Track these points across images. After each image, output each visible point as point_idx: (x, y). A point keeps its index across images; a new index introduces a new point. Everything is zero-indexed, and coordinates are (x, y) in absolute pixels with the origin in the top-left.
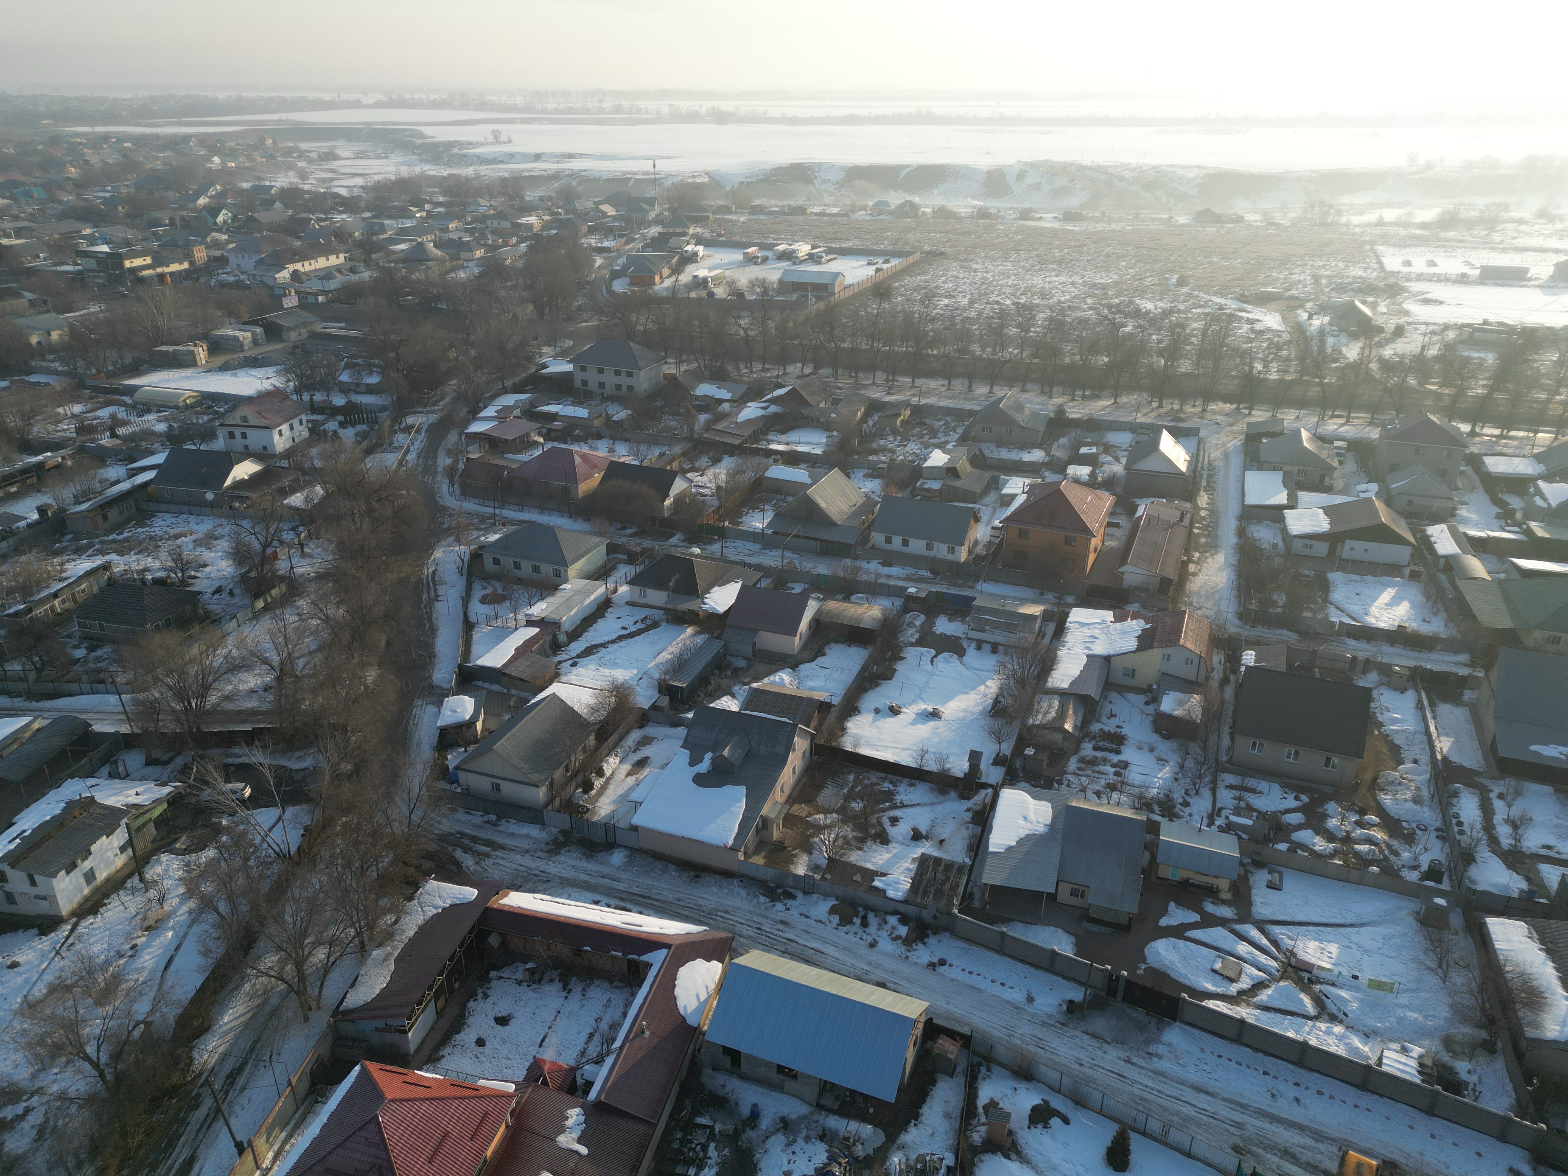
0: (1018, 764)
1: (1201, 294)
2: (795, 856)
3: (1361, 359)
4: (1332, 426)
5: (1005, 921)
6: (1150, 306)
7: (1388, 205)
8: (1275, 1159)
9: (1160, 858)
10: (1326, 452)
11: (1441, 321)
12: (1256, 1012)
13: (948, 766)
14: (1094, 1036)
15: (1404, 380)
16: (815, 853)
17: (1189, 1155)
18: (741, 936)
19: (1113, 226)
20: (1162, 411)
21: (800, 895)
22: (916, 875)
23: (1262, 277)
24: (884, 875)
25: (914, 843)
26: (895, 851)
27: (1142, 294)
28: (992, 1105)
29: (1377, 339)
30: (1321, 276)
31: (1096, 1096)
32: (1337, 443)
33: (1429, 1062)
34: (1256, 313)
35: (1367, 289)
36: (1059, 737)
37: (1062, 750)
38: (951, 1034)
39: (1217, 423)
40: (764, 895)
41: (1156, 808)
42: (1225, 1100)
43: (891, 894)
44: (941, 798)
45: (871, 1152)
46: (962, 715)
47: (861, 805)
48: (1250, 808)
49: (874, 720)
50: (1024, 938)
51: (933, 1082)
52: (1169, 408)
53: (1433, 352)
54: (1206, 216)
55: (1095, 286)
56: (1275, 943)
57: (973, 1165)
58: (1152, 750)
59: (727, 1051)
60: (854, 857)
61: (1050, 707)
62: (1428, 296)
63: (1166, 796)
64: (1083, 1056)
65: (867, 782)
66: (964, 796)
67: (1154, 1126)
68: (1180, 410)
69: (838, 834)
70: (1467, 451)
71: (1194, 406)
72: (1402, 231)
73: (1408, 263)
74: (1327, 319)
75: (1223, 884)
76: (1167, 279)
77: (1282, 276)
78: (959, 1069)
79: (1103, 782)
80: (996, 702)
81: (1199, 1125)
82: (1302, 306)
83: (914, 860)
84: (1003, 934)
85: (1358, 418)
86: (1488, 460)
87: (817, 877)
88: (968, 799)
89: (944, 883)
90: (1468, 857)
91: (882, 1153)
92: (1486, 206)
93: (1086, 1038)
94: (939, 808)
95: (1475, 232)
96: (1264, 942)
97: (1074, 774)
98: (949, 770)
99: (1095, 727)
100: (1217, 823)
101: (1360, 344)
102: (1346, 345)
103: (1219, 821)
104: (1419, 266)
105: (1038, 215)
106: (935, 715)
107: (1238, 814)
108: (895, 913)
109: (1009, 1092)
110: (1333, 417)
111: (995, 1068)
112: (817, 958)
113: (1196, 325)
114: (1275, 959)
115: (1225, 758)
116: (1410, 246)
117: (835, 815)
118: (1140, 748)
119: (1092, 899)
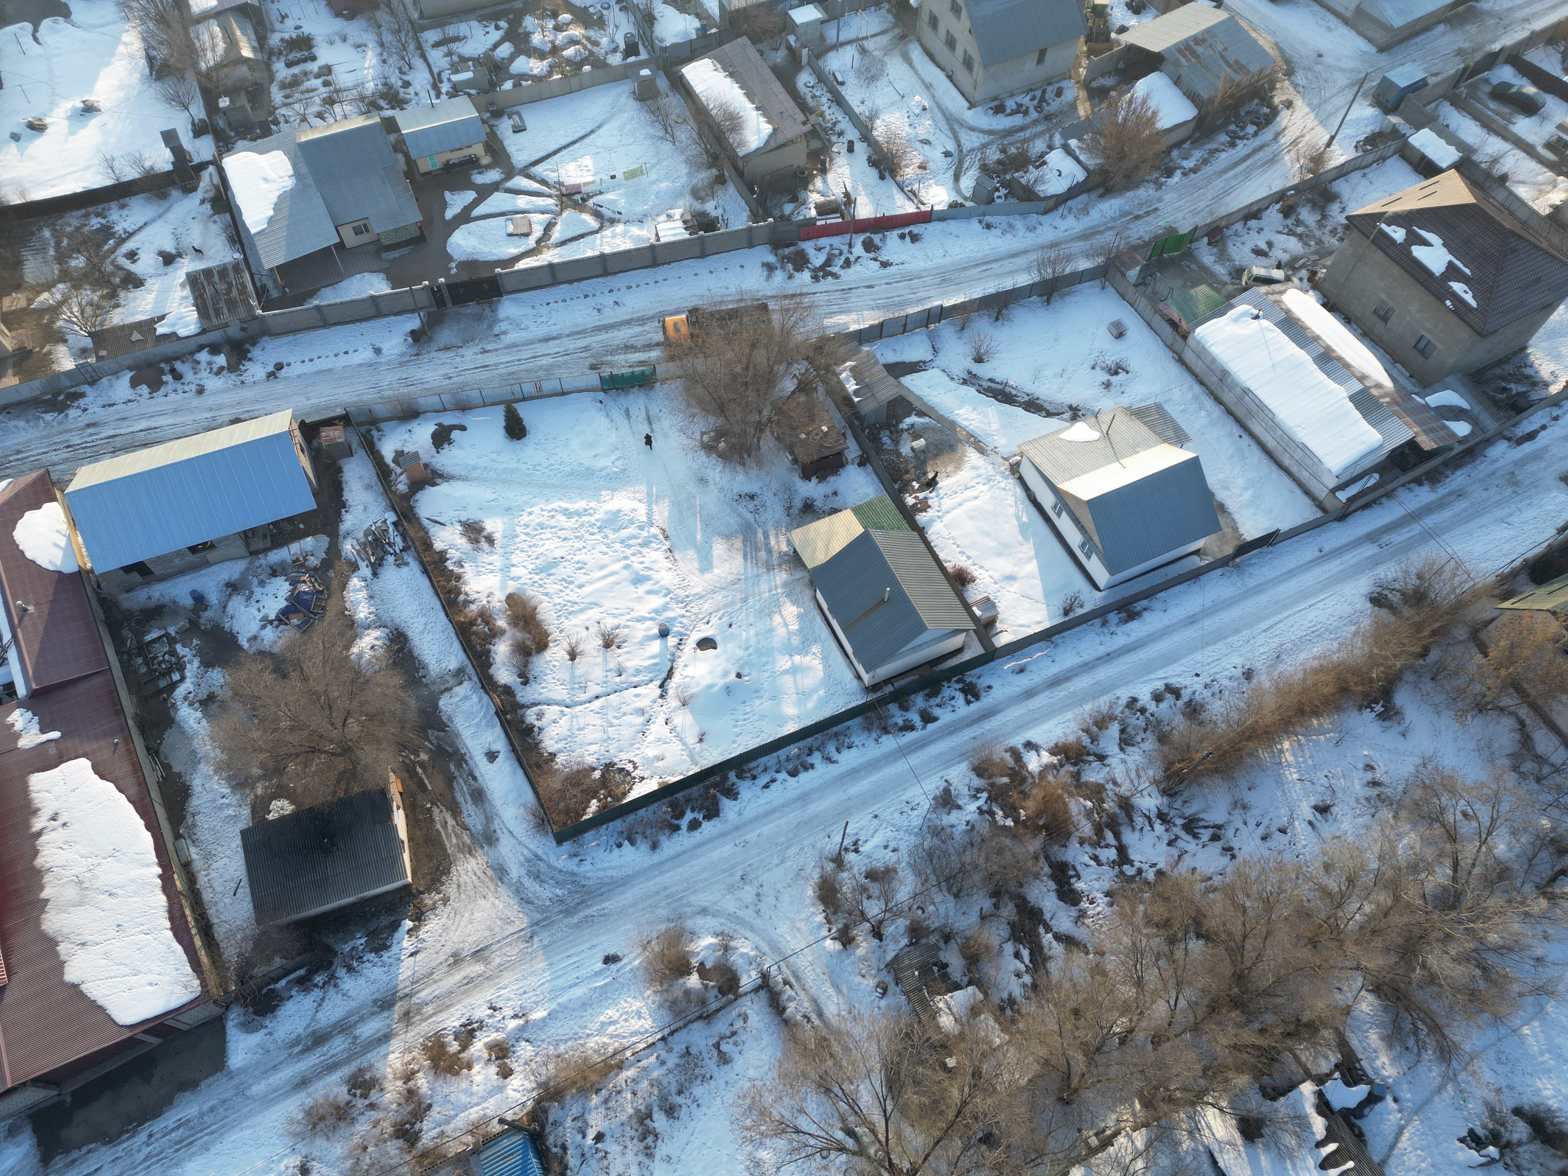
0: (221, 123)
2: (49, 353)
5: (312, 294)
8: (622, 357)
9: (413, 154)
12: (557, 250)
13: (147, 164)
14: (447, 349)
16: (70, 338)
17: (563, 393)
18: (54, 465)
21: (86, 388)
22: (195, 299)
24: (162, 318)
25: (170, 268)
26: (156, 287)
28: (399, 455)
31: (475, 394)
33: (689, 217)
36: (243, 70)
37: (255, 84)
38: (329, 422)
40: (46, 412)
41: (382, 103)
42: (568, 336)
43: (183, 332)
44: (165, 204)
45: (324, 556)
46: (121, 94)
47: (82, 258)
48: (464, 59)
49: (22, 151)
50: (338, 300)
51: (340, 470)
56: (543, 182)
57: (412, 508)
58: (344, 39)
59: (128, 569)
60: (117, 318)
61: (212, 38)
63: (385, 84)
64: (447, 370)
65: (69, 229)
66: (189, 189)
67: (529, 388)
69: (80, 305)
75: (478, 150)
78: (354, 445)
79: (318, 100)
80: (150, 59)
81: (559, 367)
83: (182, 285)
84: (318, 308)
87: (92, 360)
88: (195, 189)
89: (229, 291)
90: (648, 19)
91: (334, 550)
93: (441, 354)
94: (171, 216)
96: (535, 186)
97: (285, 105)
98: (152, 168)
99: (274, 40)
100: (444, 90)
103: (445, 87)
106: (89, 109)
107: (457, 72)
108: (200, 348)
109: (406, 436)
111: (383, 425)
112: (152, 436)
114: (550, 196)
115: (416, 16)
117: (61, 286)
118: (332, 43)
119: (378, 227)
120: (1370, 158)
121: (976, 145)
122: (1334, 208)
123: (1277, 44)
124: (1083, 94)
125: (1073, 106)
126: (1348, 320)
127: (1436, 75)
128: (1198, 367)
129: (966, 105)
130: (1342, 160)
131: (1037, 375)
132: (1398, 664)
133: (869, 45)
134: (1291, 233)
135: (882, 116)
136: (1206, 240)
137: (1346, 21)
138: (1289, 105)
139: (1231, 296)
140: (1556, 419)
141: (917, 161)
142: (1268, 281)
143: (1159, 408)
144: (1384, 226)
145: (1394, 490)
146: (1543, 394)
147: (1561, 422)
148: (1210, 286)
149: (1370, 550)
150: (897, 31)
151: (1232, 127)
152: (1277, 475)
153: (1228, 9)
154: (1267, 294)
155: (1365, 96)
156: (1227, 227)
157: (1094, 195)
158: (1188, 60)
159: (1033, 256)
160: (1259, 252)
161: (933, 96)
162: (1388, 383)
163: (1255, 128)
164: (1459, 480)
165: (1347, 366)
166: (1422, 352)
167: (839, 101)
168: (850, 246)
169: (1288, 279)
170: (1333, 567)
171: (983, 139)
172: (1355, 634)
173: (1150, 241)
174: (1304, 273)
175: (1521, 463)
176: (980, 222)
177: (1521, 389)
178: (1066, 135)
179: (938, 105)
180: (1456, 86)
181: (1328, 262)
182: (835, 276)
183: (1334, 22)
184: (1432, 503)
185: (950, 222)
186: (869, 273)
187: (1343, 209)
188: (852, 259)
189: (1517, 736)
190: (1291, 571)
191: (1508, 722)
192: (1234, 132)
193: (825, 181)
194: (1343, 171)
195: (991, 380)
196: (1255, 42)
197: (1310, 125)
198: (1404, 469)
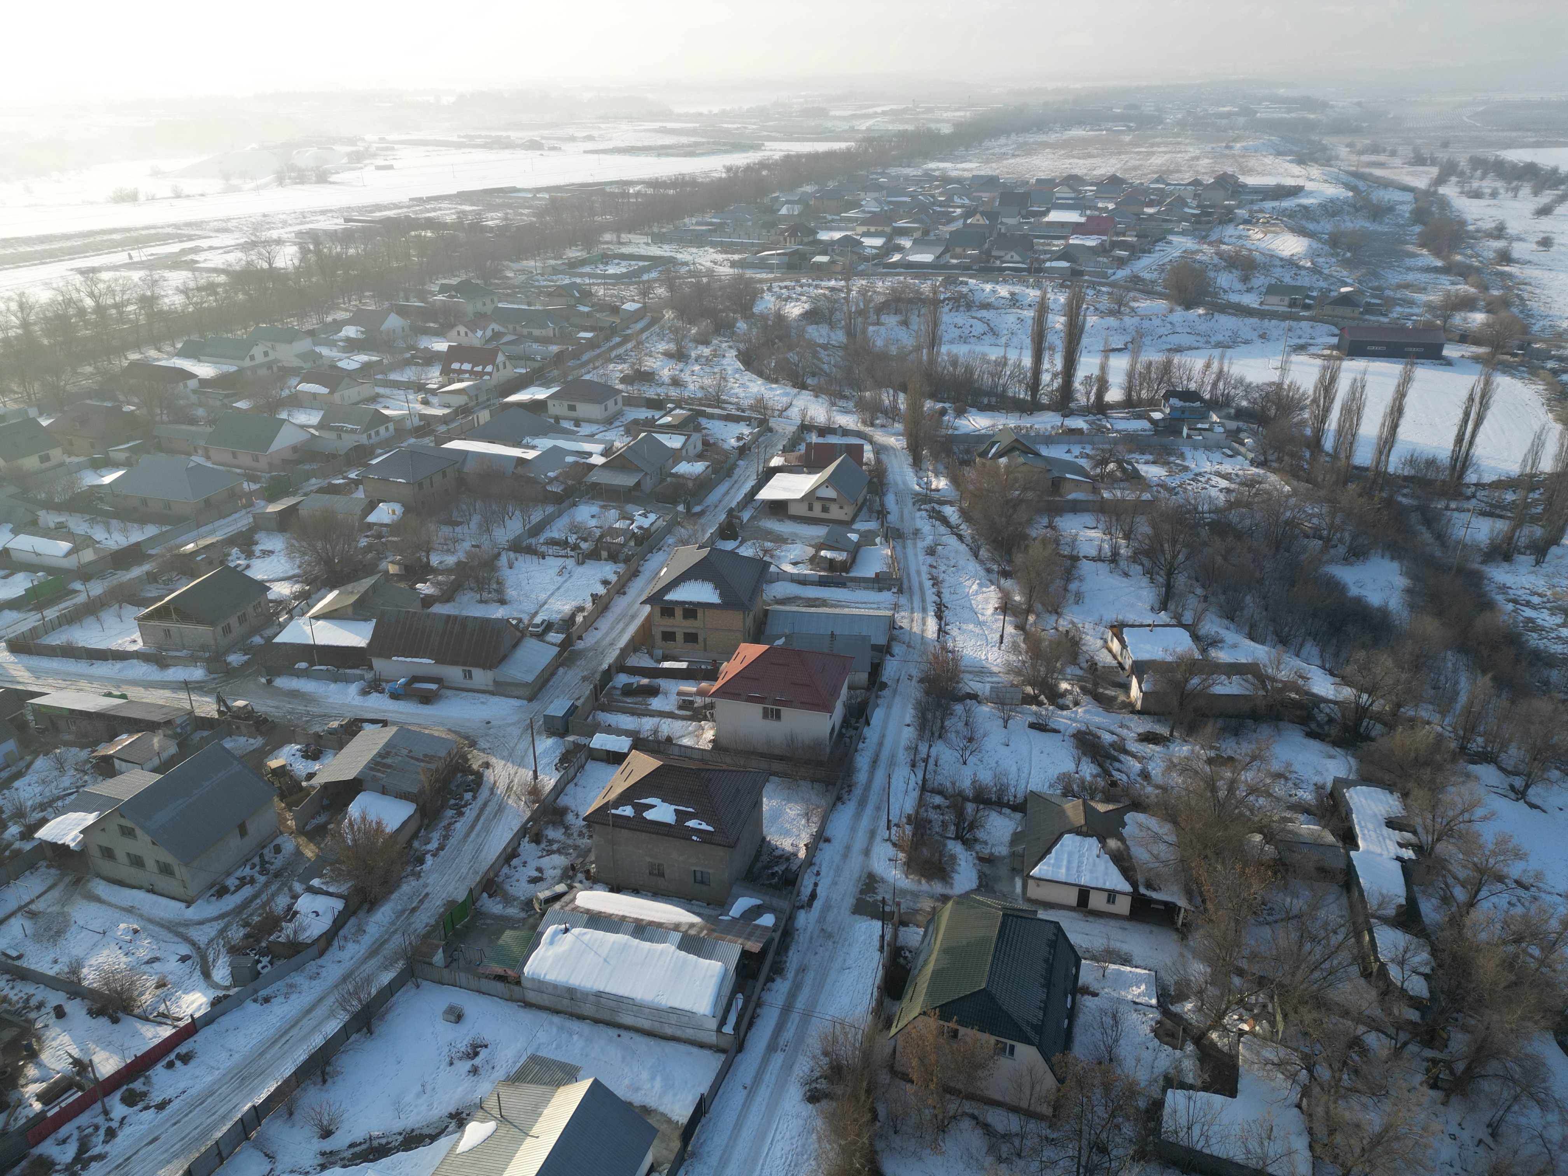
120: (572, 771)
121: (213, 934)
122: (570, 818)
123: (450, 730)
124: (302, 840)
125: (298, 853)
126: (635, 891)
127: (579, 698)
128: (545, 1000)
129: (182, 905)
130: (553, 782)
131: (398, 1109)
132: (865, 1140)
133: (39, 906)
134: (550, 853)
135: (87, 963)
136: (485, 895)
137: (492, 693)
138: (487, 765)
139: (534, 927)
140: (818, 874)
141: (152, 982)
142: (557, 897)
143: (534, 1059)
144: (613, 811)
145: (759, 998)
146: (798, 863)
147: (823, 874)
148: (513, 928)
149: (778, 1059)
150: (67, 880)
151: (452, 802)
152: (670, 1047)
153: (394, 723)
154: (562, 908)
155: (539, 733)
156: (497, 875)
157: (361, 914)
158: (383, 773)
159: (331, 1000)
160: (534, 881)
161: (141, 916)
162: (696, 919)
163: (471, 794)
164: (795, 959)
165: (660, 925)
166: (702, 882)
167: (24, 975)
168: (106, 1112)
169: (571, 887)
170: (764, 1093)
171: (219, 925)
172: (819, 1140)
173: (437, 922)
174: (580, 876)
175: (822, 919)
176: (255, 1001)
177: (783, 867)
178: (305, 879)
179: (151, 921)
180: (597, 699)
181: (592, 857)
182: (100, 1157)
183: (483, 697)
184: (790, 989)
185: (219, 1020)
186: (145, 1127)
187: (577, 815)
188: (114, 1125)
189: (979, 1131)
190: (737, 1123)
191: (966, 1124)
192: (456, 804)
193: (39, 1065)
194: (559, 789)
195: (352, 1146)
196: (431, 736)
197: (512, 772)
198: (755, 977)
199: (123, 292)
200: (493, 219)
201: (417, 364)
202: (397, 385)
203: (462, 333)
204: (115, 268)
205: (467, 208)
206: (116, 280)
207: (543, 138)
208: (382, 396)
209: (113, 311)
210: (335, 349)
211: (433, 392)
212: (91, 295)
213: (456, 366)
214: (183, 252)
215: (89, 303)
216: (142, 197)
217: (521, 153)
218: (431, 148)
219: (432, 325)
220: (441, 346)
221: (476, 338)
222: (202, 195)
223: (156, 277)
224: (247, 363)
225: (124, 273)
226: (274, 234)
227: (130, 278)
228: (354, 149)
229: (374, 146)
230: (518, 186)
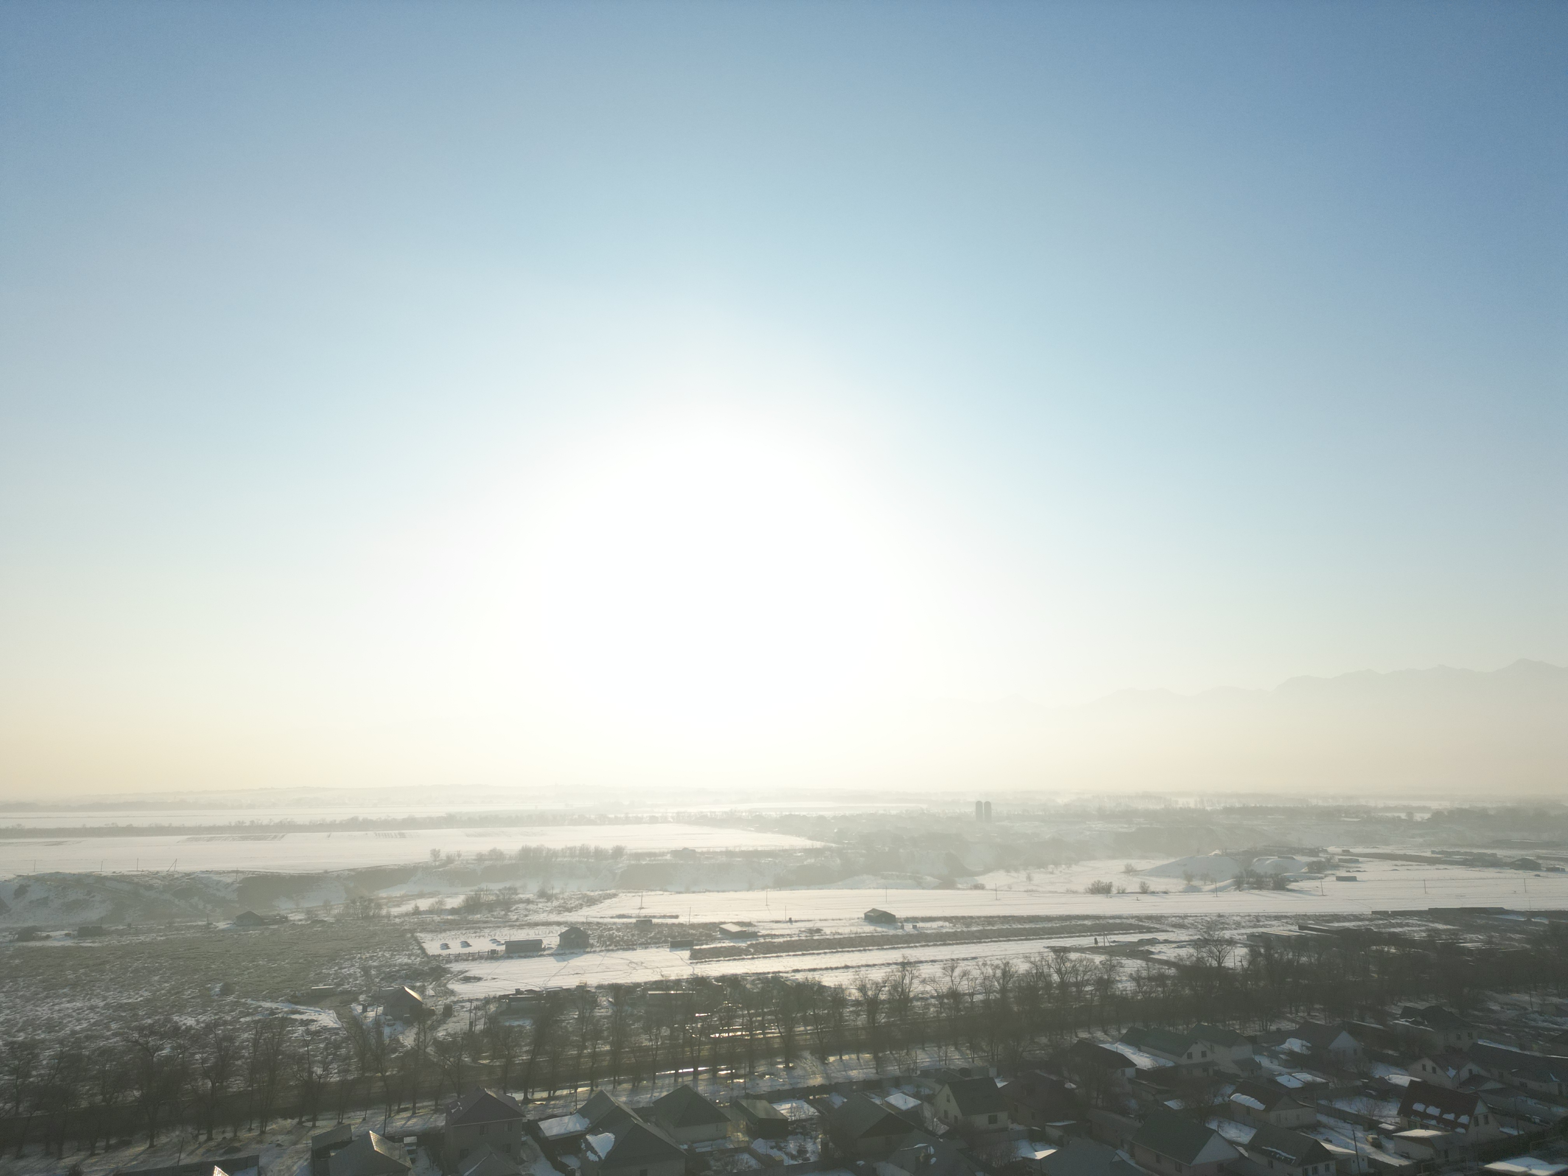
1: (249, 1001)
3: (417, 1045)
4: (401, 1122)
6: (190, 1021)
7: (421, 896)
10: (397, 1152)
11: (482, 996)
15: (459, 1059)
19: (142, 938)
20: (212, 1143)
23: (312, 975)
27: (180, 1009)
29: (429, 1022)
30: (370, 967)
32: (408, 1140)
34: (309, 1013)
35: (414, 975)
39: (279, 1145)
52: (220, 1138)
53: (480, 1027)
54: (247, 920)
55: (121, 1007)
62: (467, 974)
68: (235, 1138)
70: (525, 1120)
71: (250, 1130)
72: (436, 918)
73: (446, 946)
74: (380, 1009)
76: (209, 989)
77: (332, 971)
82: (356, 1000)
85: (423, 1107)
86: (543, 1125)
92: (500, 890)
95: (495, 913)
101: (415, 1030)
102: (402, 1033)
104: (456, 948)
105: (44, 934)
110: (400, 1111)
113: (246, 1035)
116: (445, 931)
199: (1085, 972)
200: (1472, 941)
201: (1370, 1096)
202: (1343, 1116)
203: (1429, 1068)
204: (1082, 950)
205: (1441, 926)
206: (1081, 961)
207: (1539, 857)
208: (1325, 1126)
209: (1074, 989)
210: (1276, 1062)
211: (1388, 1134)
212: (1059, 971)
213: (1419, 1107)
214: (1141, 942)
215: (1056, 978)
216: (1114, 890)
217: (1510, 873)
218: (1399, 863)
219: (1390, 1052)
220: (1402, 1079)
221: (1447, 1078)
222: (1165, 893)
223: (1115, 962)
224: (1184, 1060)
225: (1088, 956)
226: (1227, 934)
227: (1092, 961)
228: (1315, 859)
229: (1337, 857)
230: (1506, 907)
